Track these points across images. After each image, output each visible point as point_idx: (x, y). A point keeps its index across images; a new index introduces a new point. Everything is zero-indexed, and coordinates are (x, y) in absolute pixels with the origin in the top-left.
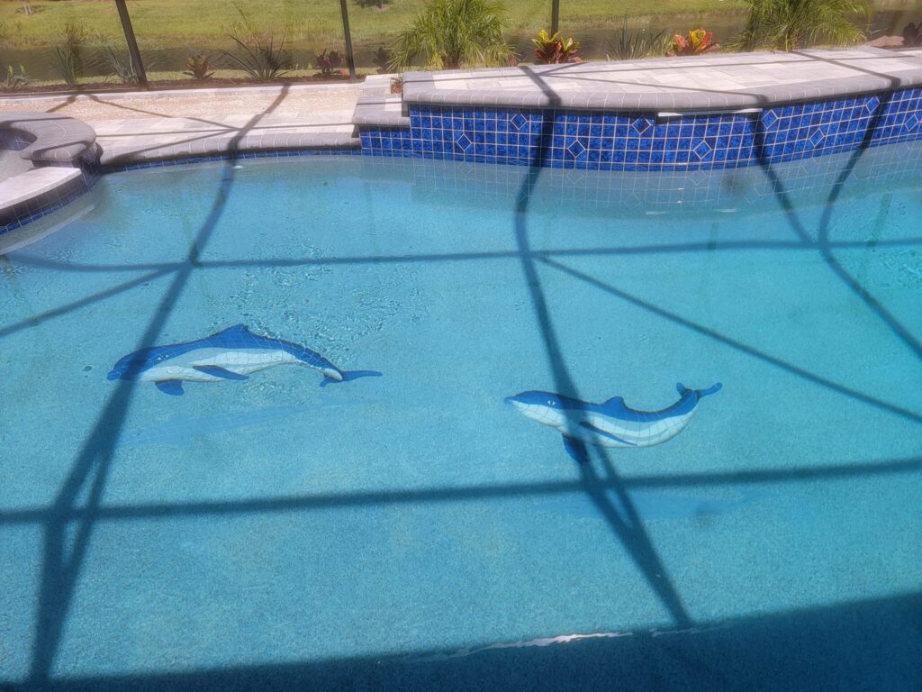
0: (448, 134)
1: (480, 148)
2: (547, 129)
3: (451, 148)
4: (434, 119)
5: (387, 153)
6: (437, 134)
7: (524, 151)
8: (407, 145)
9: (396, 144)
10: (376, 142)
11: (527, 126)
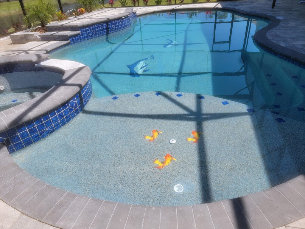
0: (89, 33)
1: (96, 34)
2: (107, 25)
3: (90, 36)
4: (85, 30)
5: (76, 42)
6: (86, 34)
7: (104, 32)
8: (80, 39)
9: (78, 39)
10: (73, 40)
11: (104, 26)
